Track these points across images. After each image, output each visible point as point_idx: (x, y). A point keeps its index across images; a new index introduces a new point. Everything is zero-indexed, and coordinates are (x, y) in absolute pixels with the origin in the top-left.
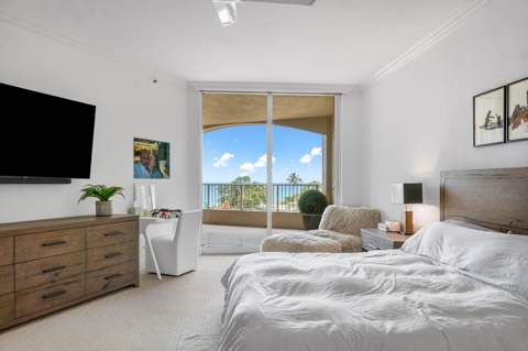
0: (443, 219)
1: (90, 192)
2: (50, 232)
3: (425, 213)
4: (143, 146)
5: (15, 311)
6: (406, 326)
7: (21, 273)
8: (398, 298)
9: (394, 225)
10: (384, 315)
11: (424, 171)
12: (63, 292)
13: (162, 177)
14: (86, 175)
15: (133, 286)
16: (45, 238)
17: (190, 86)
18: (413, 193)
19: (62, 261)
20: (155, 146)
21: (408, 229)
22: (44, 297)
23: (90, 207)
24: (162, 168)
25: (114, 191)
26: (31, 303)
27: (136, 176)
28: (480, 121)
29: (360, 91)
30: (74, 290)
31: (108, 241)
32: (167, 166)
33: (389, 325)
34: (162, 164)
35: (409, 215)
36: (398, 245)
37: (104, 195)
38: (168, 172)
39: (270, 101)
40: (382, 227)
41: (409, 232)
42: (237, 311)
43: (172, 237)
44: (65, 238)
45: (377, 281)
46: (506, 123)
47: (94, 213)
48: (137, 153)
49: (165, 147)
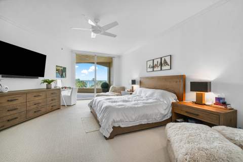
0: (140, 87)
1: (45, 81)
2: (37, 93)
3: (136, 87)
4: (59, 68)
5: (26, 117)
6: (139, 106)
7: (28, 105)
8: (136, 102)
9: (129, 90)
10: (135, 104)
11: (136, 77)
12: (40, 110)
13: (64, 77)
14: (43, 76)
15: (59, 109)
16: (35, 94)
17: (72, 51)
18: (134, 82)
19: (40, 101)
20: (62, 68)
21: (133, 91)
22: (35, 112)
23: (44, 86)
24: (64, 75)
25: (52, 81)
26: (31, 114)
27: (57, 77)
28: (148, 66)
29: (119, 57)
30: (43, 110)
31: (52, 95)
32: (65, 74)
33: (136, 106)
34: (64, 74)
35: (133, 87)
36: (131, 94)
37: (49, 82)
38: (66, 76)
39: (96, 57)
40: (126, 90)
41: (133, 92)
42: (103, 106)
43: (69, 95)
44: (41, 94)
45: (130, 100)
46: (153, 67)
47: (46, 88)
48: (57, 70)
49: (65, 69)
